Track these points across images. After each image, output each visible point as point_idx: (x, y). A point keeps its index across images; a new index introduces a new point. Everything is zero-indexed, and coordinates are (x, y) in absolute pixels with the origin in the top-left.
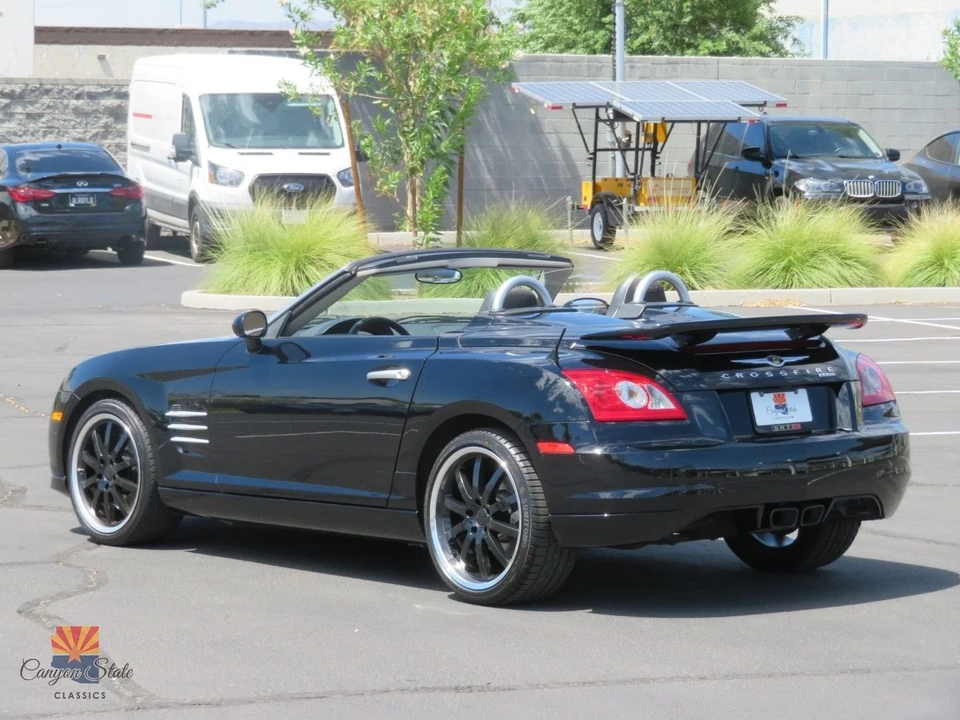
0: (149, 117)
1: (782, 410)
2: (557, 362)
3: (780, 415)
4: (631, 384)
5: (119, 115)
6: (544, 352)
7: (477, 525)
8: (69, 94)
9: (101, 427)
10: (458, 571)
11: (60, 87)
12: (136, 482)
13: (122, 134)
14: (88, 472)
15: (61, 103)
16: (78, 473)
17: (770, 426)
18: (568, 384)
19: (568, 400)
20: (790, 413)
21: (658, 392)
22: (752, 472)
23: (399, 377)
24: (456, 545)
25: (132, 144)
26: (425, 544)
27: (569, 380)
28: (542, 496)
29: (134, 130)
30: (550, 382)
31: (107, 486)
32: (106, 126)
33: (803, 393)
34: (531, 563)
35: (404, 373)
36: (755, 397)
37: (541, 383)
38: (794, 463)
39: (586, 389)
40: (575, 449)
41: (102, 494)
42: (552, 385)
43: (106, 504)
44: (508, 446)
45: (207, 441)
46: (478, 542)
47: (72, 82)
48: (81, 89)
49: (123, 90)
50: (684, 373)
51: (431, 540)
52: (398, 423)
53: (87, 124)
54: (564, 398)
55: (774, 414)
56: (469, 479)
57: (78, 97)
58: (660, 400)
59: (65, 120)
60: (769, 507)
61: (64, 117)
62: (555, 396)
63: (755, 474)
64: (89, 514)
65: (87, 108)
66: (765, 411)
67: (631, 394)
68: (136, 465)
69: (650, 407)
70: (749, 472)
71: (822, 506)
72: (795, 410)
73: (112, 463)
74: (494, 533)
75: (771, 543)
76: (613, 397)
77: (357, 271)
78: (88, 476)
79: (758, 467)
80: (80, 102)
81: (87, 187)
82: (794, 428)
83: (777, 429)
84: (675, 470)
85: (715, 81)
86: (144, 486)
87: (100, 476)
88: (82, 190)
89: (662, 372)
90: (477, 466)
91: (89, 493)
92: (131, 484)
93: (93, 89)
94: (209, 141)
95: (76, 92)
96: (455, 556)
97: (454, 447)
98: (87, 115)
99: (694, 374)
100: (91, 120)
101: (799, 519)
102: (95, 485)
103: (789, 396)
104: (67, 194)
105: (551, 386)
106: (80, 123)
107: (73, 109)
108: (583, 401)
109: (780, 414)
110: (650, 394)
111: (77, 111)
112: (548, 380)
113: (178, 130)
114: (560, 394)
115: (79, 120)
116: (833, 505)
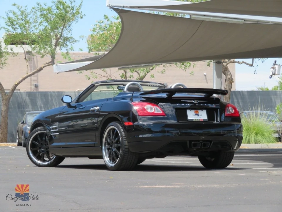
2: (132, 101)
7: (113, 148)
17: (193, 119)
20: (200, 116)
23: (96, 109)
33: (204, 111)
35: (98, 108)
36: (188, 111)
40: (133, 123)
45: (58, 134)
46: (114, 153)
55: (194, 116)
58: (158, 110)
60: (191, 141)
66: (191, 115)
69: (155, 112)
71: (209, 143)
72: (201, 115)
82: (200, 120)
83: (195, 120)
101: (201, 146)
103: (200, 111)
108: (137, 111)
109: (196, 116)
110: (155, 109)
116: (213, 142)
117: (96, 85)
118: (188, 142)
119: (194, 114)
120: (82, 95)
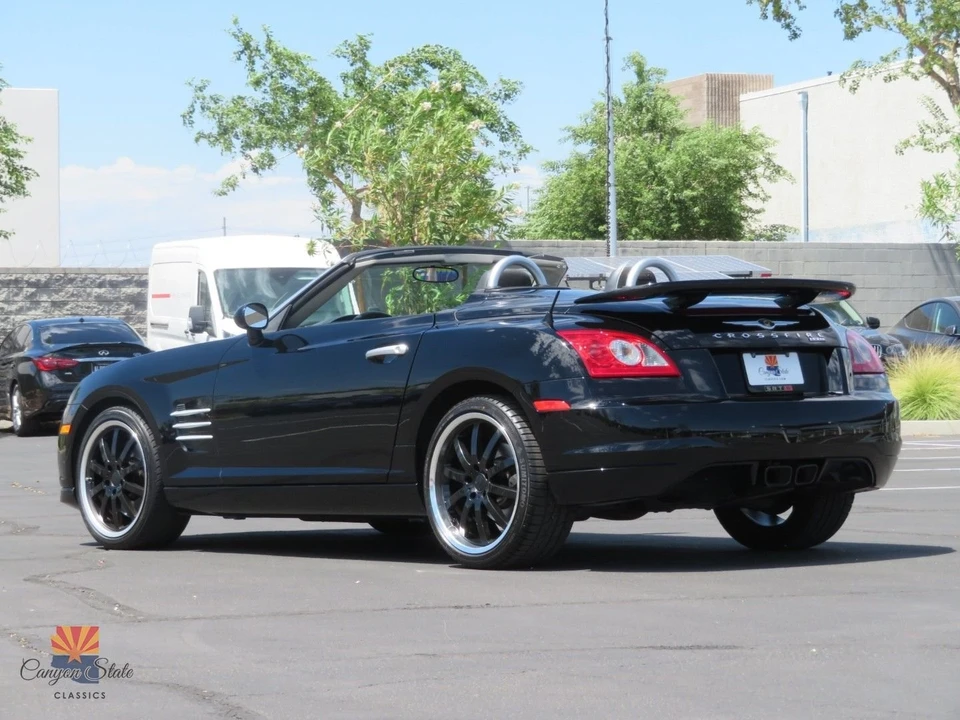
0: (168, 296)
1: (774, 372)
2: (552, 326)
3: (772, 376)
4: (624, 342)
5: (139, 302)
6: (538, 318)
7: (476, 490)
8: (92, 283)
9: (107, 435)
10: (458, 538)
11: (83, 276)
12: (143, 486)
13: (142, 320)
14: (96, 479)
15: (84, 291)
16: (86, 482)
17: (763, 386)
18: (564, 344)
19: (563, 364)
20: (782, 375)
21: (652, 351)
22: (745, 434)
23: (397, 352)
24: (456, 514)
25: (152, 324)
26: (426, 517)
27: (565, 341)
28: (539, 456)
29: (154, 311)
30: (545, 346)
31: (114, 492)
32: (127, 313)
33: (794, 356)
34: (529, 523)
35: (401, 348)
36: (747, 357)
37: (535, 348)
38: (787, 428)
39: (581, 348)
40: (570, 404)
41: (109, 499)
42: (547, 348)
43: (114, 512)
44: (505, 409)
45: (211, 437)
46: (478, 509)
47: (94, 271)
48: (103, 277)
49: (143, 278)
50: (681, 335)
51: (431, 509)
52: (394, 411)
53: (109, 311)
54: (559, 361)
55: (766, 376)
56: (467, 447)
57: (100, 285)
58: (655, 358)
59: (88, 308)
60: (763, 464)
61: (87, 304)
62: (550, 360)
63: (747, 436)
64: (97, 520)
65: (110, 296)
66: (757, 371)
67: (625, 352)
68: (142, 468)
69: (643, 364)
70: (741, 434)
71: (815, 466)
72: (786, 372)
73: (119, 468)
74: (493, 497)
75: (765, 522)
76: (608, 357)
77: (355, 262)
78: (96, 484)
79: (751, 430)
80: (103, 290)
81: (108, 356)
82: (786, 389)
83: (769, 389)
84: (670, 430)
85: (704, 256)
86: (150, 486)
87: (108, 483)
88: (104, 359)
89: (658, 333)
90: (475, 433)
91: (97, 501)
92: (139, 487)
93: (114, 278)
94: (224, 313)
95: (98, 281)
96: (455, 524)
97: (452, 416)
98: (109, 302)
99: (690, 336)
100: (113, 307)
101: (794, 478)
102: (102, 492)
103: (781, 359)
104: (90, 362)
105: (545, 350)
106: (102, 310)
107: (96, 297)
108: (580, 362)
110: (644, 352)
111: (100, 299)
112: (543, 343)
113: (194, 303)
114: (556, 358)
115: (101, 308)
116: (826, 464)
117: (358, 265)
118: (756, 466)
119: (765, 370)
120: (301, 299)
